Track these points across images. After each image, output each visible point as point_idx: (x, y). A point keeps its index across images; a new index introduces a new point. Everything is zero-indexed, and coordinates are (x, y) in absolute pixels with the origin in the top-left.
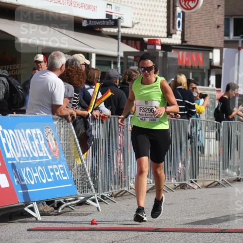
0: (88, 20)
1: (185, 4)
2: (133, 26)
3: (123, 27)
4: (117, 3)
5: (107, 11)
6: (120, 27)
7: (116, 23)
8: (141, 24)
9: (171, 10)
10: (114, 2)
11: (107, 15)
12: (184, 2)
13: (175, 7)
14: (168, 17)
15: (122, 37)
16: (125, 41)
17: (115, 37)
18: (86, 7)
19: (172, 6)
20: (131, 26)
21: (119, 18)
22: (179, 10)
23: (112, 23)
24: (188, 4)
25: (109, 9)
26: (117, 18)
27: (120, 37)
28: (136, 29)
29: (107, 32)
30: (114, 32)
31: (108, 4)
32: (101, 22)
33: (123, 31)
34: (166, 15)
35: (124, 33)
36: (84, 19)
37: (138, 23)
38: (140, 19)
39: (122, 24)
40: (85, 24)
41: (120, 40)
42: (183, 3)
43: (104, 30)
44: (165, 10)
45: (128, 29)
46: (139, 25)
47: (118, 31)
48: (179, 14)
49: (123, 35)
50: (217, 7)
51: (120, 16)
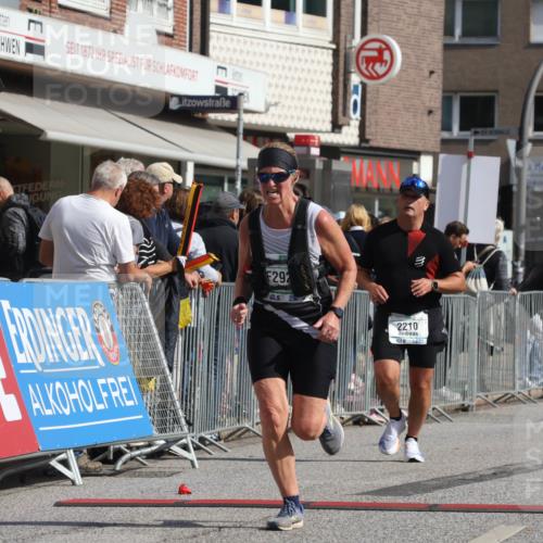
0: (181, 98)
1: (367, 68)
2: (267, 110)
3: (247, 111)
4: (236, 65)
5: (217, 81)
6: (242, 112)
7: (233, 104)
8: (283, 106)
9: (341, 78)
10: (230, 63)
11: (218, 89)
12: (365, 65)
13: (347, 73)
14: (335, 93)
15: (245, 130)
16: (251, 138)
17: (231, 129)
18: (178, 72)
19: (341, 71)
20: (262, 109)
21: (241, 94)
22: (355, 79)
23: (227, 104)
24: (373, 68)
25: (222, 76)
26: (236, 94)
27: (241, 131)
28: (273, 115)
29: (216, 120)
30: (229, 122)
31: (219, 67)
32: (205, 101)
33: (247, 119)
34: (330, 88)
35: (250, 124)
36: (173, 95)
37: (276, 104)
38: (280, 96)
39: (245, 105)
40: (174, 105)
41: (241, 136)
42: (363, 67)
43: (212, 116)
44: (329, 79)
45: (257, 115)
46: (279, 108)
47: (239, 119)
48: (356, 87)
49: (248, 127)
50: (428, 74)
51: (242, 90)
